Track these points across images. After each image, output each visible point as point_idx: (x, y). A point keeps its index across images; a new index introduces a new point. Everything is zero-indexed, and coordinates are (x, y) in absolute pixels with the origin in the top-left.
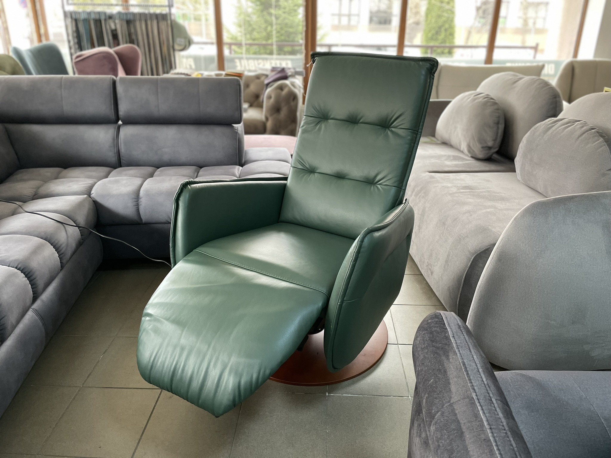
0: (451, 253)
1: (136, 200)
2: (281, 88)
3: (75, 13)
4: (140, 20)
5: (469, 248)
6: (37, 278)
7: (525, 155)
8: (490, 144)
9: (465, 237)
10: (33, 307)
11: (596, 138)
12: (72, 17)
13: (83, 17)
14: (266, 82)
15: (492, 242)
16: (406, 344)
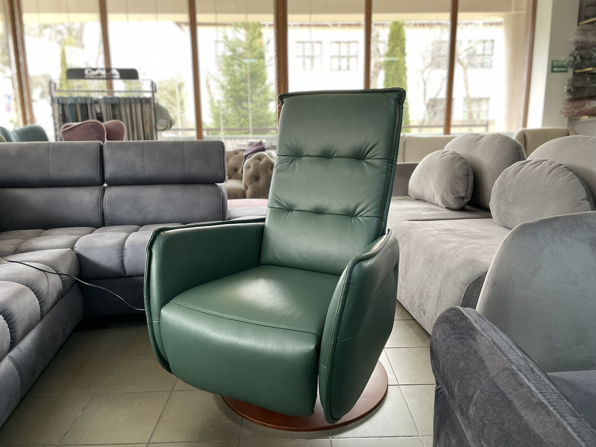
0: (443, 288)
1: (120, 251)
2: (259, 158)
3: (62, 98)
4: (125, 104)
5: (461, 279)
6: (17, 322)
7: (499, 197)
8: (462, 194)
9: (455, 270)
10: (9, 355)
11: (566, 172)
12: (58, 103)
13: (69, 102)
14: (245, 154)
15: (484, 271)
16: (408, 384)
